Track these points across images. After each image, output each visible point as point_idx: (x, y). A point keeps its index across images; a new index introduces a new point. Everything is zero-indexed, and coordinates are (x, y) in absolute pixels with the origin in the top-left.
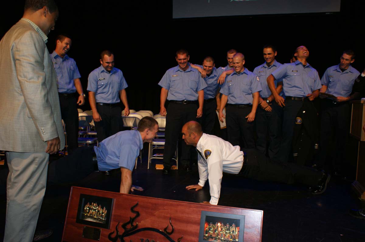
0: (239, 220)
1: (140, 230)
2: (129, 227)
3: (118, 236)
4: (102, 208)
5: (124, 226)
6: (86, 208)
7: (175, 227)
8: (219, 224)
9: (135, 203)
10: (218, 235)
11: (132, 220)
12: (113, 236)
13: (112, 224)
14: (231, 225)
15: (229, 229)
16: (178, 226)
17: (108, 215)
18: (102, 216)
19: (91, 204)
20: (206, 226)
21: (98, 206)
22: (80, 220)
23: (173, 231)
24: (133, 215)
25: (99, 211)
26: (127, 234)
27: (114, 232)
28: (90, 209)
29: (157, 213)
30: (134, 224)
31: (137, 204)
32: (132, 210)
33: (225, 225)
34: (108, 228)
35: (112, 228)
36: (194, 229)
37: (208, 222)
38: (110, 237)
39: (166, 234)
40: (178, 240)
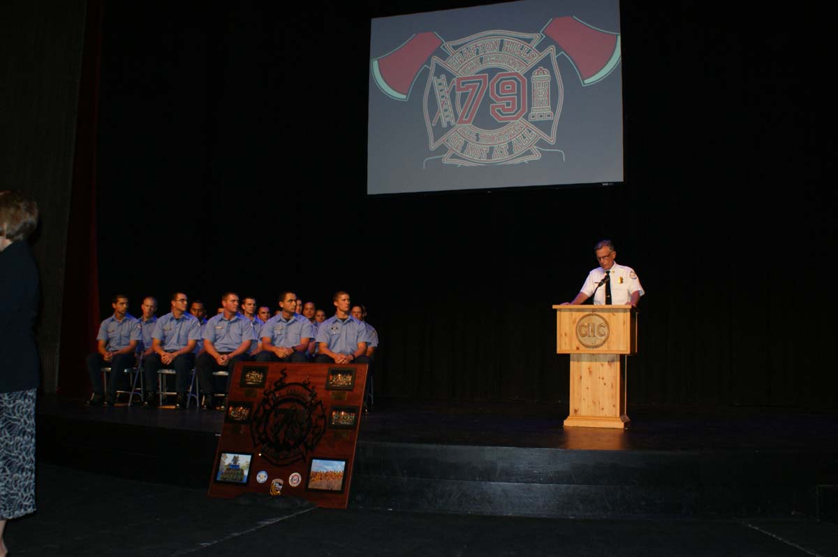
0: (351, 371)
1: (286, 386)
2: (279, 384)
3: (270, 393)
4: (260, 374)
5: (275, 384)
6: (248, 375)
7: (311, 380)
8: (339, 375)
10: (338, 382)
11: (281, 379)
12: (267, 392)
13: (267, 384)
14: (347, 375)
15: (345, 378)
17: (264, 379)
18: (259, 380)
19: (251, 372)
20: (331, 377)
21: (257, 373)
22: (243, 384)
23: (309, 383)
24: (282, 376)
25: (257, 376)
27: (268, 390)
28: (250, 376)
29: (298, 373)
30: (283, 382)
31: (285, 368)
32: (282, 372)
33: (343, 375)
34: (264, 387)
35: (267, 388)
36: (323, 380)
37: (333, 375)
38: (265, 393)
39: (305, 385)
40: (312, 388)
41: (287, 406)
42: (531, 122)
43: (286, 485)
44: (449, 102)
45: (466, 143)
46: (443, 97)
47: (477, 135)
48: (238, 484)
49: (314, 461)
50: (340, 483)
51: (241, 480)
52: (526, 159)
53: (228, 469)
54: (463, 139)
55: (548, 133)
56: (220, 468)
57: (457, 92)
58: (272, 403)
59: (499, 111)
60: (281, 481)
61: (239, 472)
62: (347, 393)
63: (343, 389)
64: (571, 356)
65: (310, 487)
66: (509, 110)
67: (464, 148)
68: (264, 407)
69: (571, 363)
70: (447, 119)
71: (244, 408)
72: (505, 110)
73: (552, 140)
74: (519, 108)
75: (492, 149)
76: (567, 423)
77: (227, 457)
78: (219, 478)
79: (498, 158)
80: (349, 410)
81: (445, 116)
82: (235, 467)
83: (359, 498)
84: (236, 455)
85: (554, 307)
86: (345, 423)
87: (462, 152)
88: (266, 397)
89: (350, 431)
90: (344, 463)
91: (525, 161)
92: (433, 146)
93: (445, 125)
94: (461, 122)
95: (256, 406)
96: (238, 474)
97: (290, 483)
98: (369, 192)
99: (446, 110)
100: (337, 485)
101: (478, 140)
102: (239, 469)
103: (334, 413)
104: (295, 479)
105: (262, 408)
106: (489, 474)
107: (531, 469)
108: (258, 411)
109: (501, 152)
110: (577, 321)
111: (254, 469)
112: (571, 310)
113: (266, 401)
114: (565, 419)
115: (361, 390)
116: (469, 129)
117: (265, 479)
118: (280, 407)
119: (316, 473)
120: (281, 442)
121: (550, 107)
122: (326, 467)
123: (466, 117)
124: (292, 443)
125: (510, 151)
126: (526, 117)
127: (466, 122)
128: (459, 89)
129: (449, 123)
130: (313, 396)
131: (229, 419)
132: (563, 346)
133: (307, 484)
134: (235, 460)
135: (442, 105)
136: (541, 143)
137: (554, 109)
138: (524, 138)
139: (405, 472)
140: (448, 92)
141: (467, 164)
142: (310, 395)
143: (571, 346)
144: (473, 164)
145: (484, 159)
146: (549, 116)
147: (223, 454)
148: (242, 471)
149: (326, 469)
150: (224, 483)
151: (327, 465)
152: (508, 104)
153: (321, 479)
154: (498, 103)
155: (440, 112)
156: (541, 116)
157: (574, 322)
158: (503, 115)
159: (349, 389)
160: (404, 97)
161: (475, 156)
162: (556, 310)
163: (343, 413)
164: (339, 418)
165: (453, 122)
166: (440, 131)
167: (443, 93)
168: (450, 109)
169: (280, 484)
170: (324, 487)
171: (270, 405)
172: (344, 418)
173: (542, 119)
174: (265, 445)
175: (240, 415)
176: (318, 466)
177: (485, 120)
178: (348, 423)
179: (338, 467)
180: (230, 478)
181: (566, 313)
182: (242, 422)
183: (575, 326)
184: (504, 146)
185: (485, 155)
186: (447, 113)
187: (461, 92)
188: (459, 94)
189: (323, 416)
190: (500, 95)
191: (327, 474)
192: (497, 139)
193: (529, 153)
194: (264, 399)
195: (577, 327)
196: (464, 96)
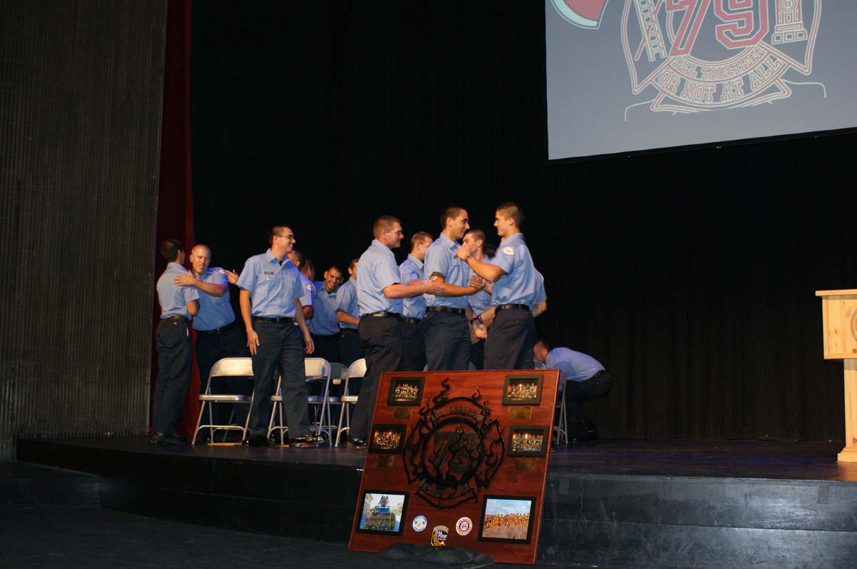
0: (535, 379)
1: (449, 402)
2: (439, 400)
4: (414, 387)
5: (435, 400)
6: (397, 390)
7: (482, 393)
8: (521, 385)
9: (445, 378)
10: (519, 394)
11: (443, 393)
12: (424, 411)
13: (424, 401)
14: (530, 385)
15: (528, 388)
16: (484, 393)
17: (419, 394)
18: (413, 395)
19: (402, 386)
20: (509, 389)
21: (410, 386)
22: (392, 402)
23: (480, 396)
24: (443, 389)
25: (410, 391)
26: (437, 407)
27: (424, 408)
28: (401, 390)
29: (465, 384)
30: (445, 396)
31: (448, 378)
32: (443, 384)
33: (526, 385)
34: (419, 405)
35: (423, 405)
36: (499, 392)
37: (511, 385)
38: (421, 413)
39: (474, 400)
40: (484, 403)
41: (450, 429)
42: (775, 46)
43: (452, 535)
44: (657, 27)
45: (683, 81)
46: (648, 20)
47: (698, 69)
48: (388, 533)
49: (489, 501)
50: (525, 529)
51: (392, 528)
52: (770, 98)
53: (374, 514)
54: (680, 76)
55: (802, 61)
56: (364, 512)
57: (668, 12)
58: (430, 425)
59: (728, 33)
60: (445, 529)
61: (389, 517)
62: (531, 408)
63: (526, 404)
64: (845, 361)
65: (484, 535)
66: (742, 31)
67: (681, 88)
68: (420, 431)
69: (846, 372)
70: (656, 50)
71: (394, 433)
72: (737, 32)
73: (806, 68)
74: (757, 28)
75: (720, 87)
76: (843, 457)
77: (373, 499)
78: (362, 527)
79: (727, 101)
80: (535, 432)
81: (652, 45)
82: (383, 511)
83: (551, 550)
84: (385, 495)
85: (818, 293)
86: (530, 449)
87: (678, 94)
88: (423, 418)
89: (537, 459)
90: (529, 503)
91: (768, 101)
92: (637, 89)
93: (652, 58)
94: (675, 53)
95: (409, 429)
96: (388, 520)
97: (458, 531)
98: (551, 157)
99: (653, 38)
100: (521, 532)
101: (699, 76)
102: (389, 514)
103: (514, 437)
104: (464, 526)
105: (417, 432)
106: (731, 518)
107: (792, 510)
108: (412, 436)
109: (734, 91)
110: (852, 312)
111: (408, 513)
112: (842, 297)
113: (422, 423)
114: (840, 452)
115: (550, 405)
116: (686, 62)
117: (424, 526)
118: (441, 430)
119: (492, 517)
120: (444, 477)
121: (801, 22)
122: (505, 508)
123: (681, 47)
124: (459, 477)
125: (747, 89)
126: (768, 40)
127: (680, 53)
128: (671, 8)
129: (657, 55)
130: (487, 413)
131: (374, 449)
132: (832, 350)
133: (481, 530)
134: (384, 501)
135: (648, 32)
136: (791, 75)
137: (807, 24)
138: (766, 68)
139: (614, 514)
140: (655, 12)
141: (684, 110)
142: (482, 413)
143: (844, 347)
144: (694, 110)
145: (710, 102)
146: (801, 35)
147: (367, 494)
148: (393, 515)
149: (506, 511)
150: (369, 532)
151: (506, 506)
152: (741, 23)
153: (499, 525)
154: (728, 23)
155: (645, 39)
156: (789, 37)
157: (848, 314)
158: (733, 38)
159: (534, 403)
160: (594, 23)
161: (697, 99)
162: (820, 299)
163: (526, 436)
164: (522, 442)
165: (663, 54)
166: (646, 67)
167: (648, 15)
168: (659, 36)
169: (444, 533)
170: (504, 536)
171: (428, 428)
172: (528, 442)
173: (790, 41)
174: (423, 482)
175: (389, 442)
176: (495, 507)
177: (709, 48)
178: (534, 450)
179: (522, 508)
180: (377, 525)
181: (835, 301)
182: (391, 452)
183: (850, 319)
184: (738, 81)
185: (710, 96)
186: (654, 42)
187: (673, 11)
188: (670, 14)
189: (499, 441)
190: (729, 12)
191: (506, 519)
192: (728, 72)
193: (774, 89)
194: (420, 419)
195: (852, 320)
196: (678, 17)
